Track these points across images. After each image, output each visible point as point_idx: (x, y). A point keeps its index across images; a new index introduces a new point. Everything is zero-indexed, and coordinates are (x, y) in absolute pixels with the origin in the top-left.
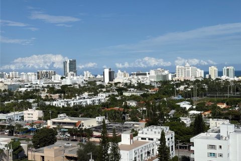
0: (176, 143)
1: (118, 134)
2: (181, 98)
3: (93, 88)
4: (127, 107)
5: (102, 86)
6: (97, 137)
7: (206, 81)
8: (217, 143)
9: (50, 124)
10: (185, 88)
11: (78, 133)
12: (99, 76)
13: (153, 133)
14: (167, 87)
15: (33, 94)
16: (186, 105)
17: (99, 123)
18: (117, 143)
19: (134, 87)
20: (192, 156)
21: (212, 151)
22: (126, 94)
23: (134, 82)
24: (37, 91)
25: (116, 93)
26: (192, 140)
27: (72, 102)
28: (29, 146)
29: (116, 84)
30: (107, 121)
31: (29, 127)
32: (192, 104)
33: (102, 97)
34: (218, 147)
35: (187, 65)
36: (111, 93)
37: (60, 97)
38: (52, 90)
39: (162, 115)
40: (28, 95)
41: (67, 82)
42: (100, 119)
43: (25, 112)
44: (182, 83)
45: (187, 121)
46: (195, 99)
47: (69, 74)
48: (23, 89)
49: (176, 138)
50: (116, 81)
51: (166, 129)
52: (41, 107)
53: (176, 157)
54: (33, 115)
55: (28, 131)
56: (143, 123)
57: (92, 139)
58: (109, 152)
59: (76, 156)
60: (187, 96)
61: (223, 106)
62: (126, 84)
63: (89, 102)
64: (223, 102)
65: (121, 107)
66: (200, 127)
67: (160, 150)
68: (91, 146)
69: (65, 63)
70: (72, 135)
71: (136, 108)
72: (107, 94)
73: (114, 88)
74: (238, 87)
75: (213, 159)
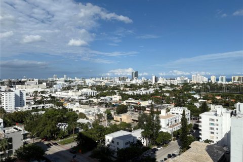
0: (191, 117)
1: (159, 110)
2: (194, 92)
3: (146, 85)
4: (164, 96)
5: (151, 85)
6: (148, 111)
7: (209, 84)
8: (215, 118)
9: (124, 103)
10: (197, 87)
11: (138, 108)
12: (150, 80)
13: (179, 111)
14: (187, 87)
15: (117, 88)
16: (197, 96)
17: (149, 104)
18: (159, 114)
19: (168, 86)
20: (200, 124)
21: (212, 122)
22: (164, 89)
23: (169, 83)
24: (119, 86)
25: (158, 89)
26: (200, 115)
27: (136, 93)
28: (115, 113)
29: (158, 84)
30: (153, 103)
31: (115, 104)
32: (200, 96)
33: (151, 90)
34: (215, 120)
35: (198, 75)
36: (156, 89)
37: (130, 89)
38: (126, 86)
39: (183, 102)
40: (114, 88)
41: (134, 82)
42: (150, 101)
43: (113, 96)
44: (195, 85)
45: (198, 105)
46: (202, 93)
47: (134, 78)
48: (112, 85)
49: (191, 114)
50: (158, 82)
51: (186, 109)
52: (121, 94)
53: (191, 124)
54: (117, 98)
55: (114, 106)
56: (173, 105)
57: (146, 112)
58: (154, 119)
59: (137, 119)
60: (198, 91)
61: (220, 98)
62: (164, 84)
63: (144, 93)
64: (219, 96)
65: (161, 96)
66: (205, 108)
67: (182, 120)
68: (145, 115)
69: (132, 73)
70: (135, 109)
71: (169, 97)
72: (154, 89)
73: (157, 86)
74: (228, 88)
75: (212, 126)
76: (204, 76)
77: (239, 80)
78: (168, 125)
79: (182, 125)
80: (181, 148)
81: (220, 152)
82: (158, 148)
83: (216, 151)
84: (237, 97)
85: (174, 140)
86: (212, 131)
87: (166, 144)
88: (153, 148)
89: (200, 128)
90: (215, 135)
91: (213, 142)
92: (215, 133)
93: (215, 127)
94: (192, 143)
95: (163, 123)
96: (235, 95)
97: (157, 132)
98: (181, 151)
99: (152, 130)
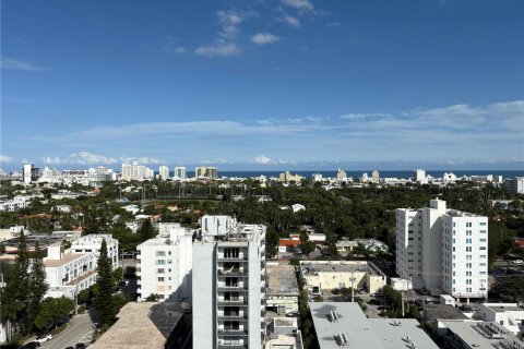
0: (120, 252)
1: (42, 248)
2: (127, 200)
4: (57, 213)
5: (20, 187)
6: (11, 253)
7: (156, 182)
8: (166, 248)
10: (132, 189)
12: (16, 174)
13: (93, 243)
14: (110, 189)
16: (132, 209)
17: (15, 234)
18: (41, 258)
19: (67, 188)
20: (138, 266)
21: (161, 258)
22: (56, 197)
23: (68, 182)
25: (42, 196)
26: (138, 248)
29: (41, 184)
30: (26, 232)
32: (140, 207)
33: (21, 201)
34: (167, 254)
35: (135, 163)
36: (33, 196)
39: (103, 222)
42: (17, 229)
44: (128, 184)
45: (133, 227)
46: (143, 201)
49: (120, 247)
50: (41, 180)
51: (108, 237)
53: (120, 269)
56: (79, 232)
57: (5, 256)
58: (29, 271)
60: (134, 198)
61: (174, 209)
62: (56, 184)
64: (173, 205)
65: (48, 212)
66: (148, 232)
67: (100, 263)
71: (70, 214)
72: (28, 197)
73: (39, 189)
74: (189, 188)
75: (161, 267)
76: (147, 166)
77: (206, 174)
78: (66, 279)
79: (100, 274)
80: (98, 326)
81: (175, 314)
82: (40, 341)
83: (167, 313)
84: (205, 204)
85: (80, 312)
86: (161, 275)
87: (59, 325)
88: (26, 343)
89: (138, 274)
90: (166, 283)
91: (162, 296)
92: (166, 280)
93: (166, 267)
94: (121, 310)
95: (53, 277)
96: (201, 202)
97: (36, 302)
98: (96, 332)
99: (23, 299)
